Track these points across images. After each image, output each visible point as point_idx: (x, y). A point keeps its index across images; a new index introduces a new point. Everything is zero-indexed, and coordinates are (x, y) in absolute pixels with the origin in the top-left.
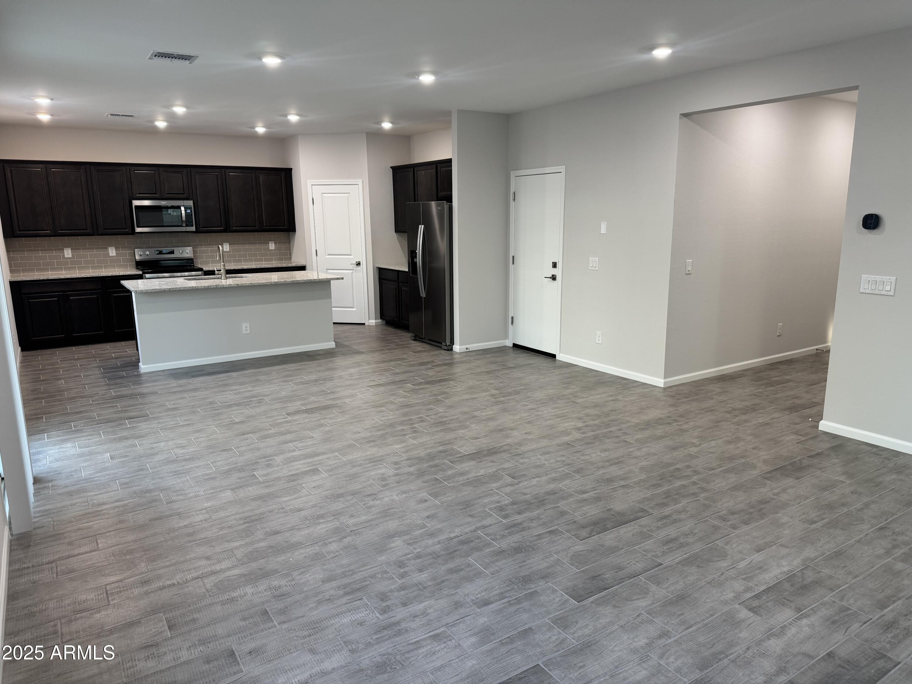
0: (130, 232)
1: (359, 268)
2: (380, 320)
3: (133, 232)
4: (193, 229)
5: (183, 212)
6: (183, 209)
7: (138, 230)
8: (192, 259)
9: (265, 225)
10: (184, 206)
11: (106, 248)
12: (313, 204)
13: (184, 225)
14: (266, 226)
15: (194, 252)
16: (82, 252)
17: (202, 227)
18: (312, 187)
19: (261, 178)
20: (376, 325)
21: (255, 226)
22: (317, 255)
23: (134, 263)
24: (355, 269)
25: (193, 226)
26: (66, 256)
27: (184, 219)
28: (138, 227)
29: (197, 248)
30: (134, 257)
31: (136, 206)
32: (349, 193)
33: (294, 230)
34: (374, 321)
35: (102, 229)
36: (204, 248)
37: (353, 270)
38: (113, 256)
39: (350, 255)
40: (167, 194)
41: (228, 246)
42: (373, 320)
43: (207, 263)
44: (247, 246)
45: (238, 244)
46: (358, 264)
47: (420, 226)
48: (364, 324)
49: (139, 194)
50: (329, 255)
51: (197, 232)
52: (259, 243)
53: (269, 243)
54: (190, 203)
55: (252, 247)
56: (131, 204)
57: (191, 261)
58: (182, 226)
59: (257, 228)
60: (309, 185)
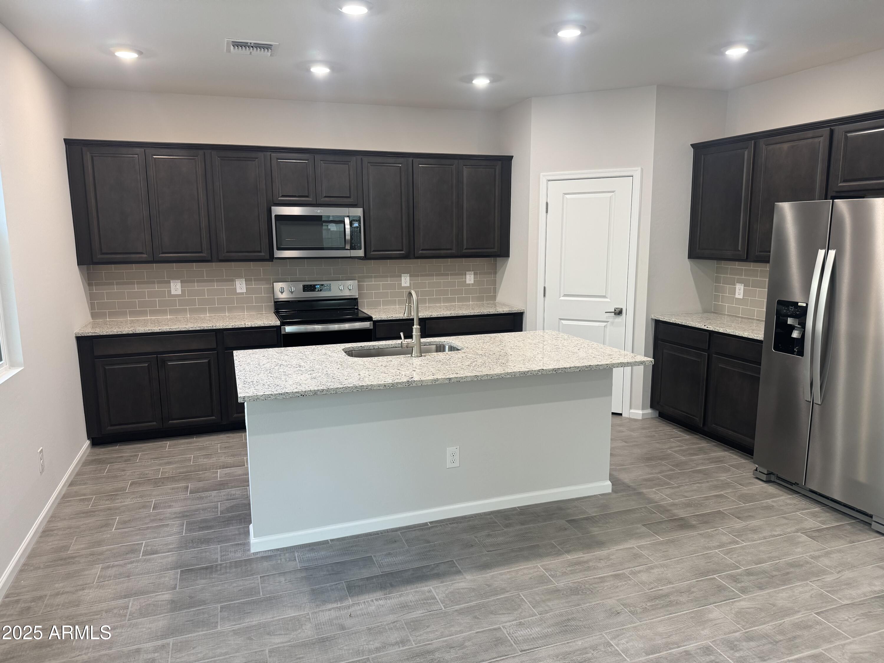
0: (268, 257)
1: (619, 320)
2: (649, 411)
3: (271, 258)
4: (361, 253)
5: (348, 227)
6: (347, 221)
7: (280, 254)
8: (357, 299)
9: (465, 247)
10: (348, 216)
11: (233, 281)
12: (547, 212)
13: (348, 247)
14: (465, 249)
15: (360, 288)
16: (196, 287)
17: (374, 251)
18: (547, 184)
19: (466, 172)
20: (643, 419)
21: (451, 249)
22: (544, 296)
23: (273, 304)
24: (611, 320)
25: (361, 249)
26: (173, 292)
27: (348, 237)
28: (279, 249)
29: (364, 282)
30: (272, 295)
31: (277, 216)
32: (613, 192)
33: (506, 254)
34: (640, 412)
35: (225, 251)
36: (373, 282)
37: (607, 322)
38: (242, 294)
39: (604, 297)
40: (325, 197)
41: (408, 278)
42: (638, 409)
43: (375, 305)
44: (435, 279)
45: (422, 276)
46: (619, 312)
47: (821, 253)
48: (621, 414)
49: (283, 196)
50: (565, 295)
51: (366, 257)
52: (452, 275)
53: (465, 275)
54: (358, 212)
55: (442, 280)
56: (270, 211)
57: (354, 301)
58: (344, 249)
59: (453, 251)
60: (543, 181)
